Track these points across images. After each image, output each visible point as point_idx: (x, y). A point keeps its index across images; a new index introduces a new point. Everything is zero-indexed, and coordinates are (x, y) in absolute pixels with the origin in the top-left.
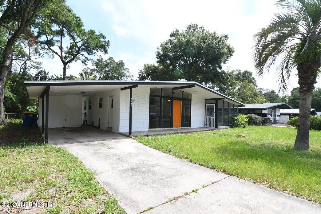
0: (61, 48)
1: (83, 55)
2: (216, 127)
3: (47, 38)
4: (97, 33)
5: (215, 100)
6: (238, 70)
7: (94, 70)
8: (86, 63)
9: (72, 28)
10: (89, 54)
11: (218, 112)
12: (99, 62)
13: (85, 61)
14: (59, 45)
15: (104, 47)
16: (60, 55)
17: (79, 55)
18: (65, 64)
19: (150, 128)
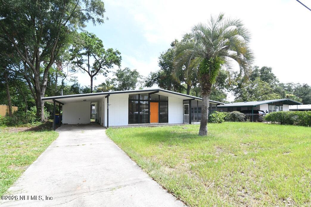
0: (89, 65)
1: (104, 69)
2: (190, 123)
3: (77, 59)
4: (114, 51)
5: (189, 101)
6: (255, 67)
7: (114, 79)
8: (107, 75)
9: (93, 50)
10: (108, 68)
11: (191, 110)
12: (119, 72)
13: (106, 73)
14: (87, 63)
15: (117, 62)
16: (88, 71)
17: (101, 69)
18: (92, 77)
19: (129, 123)
